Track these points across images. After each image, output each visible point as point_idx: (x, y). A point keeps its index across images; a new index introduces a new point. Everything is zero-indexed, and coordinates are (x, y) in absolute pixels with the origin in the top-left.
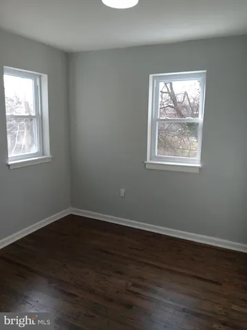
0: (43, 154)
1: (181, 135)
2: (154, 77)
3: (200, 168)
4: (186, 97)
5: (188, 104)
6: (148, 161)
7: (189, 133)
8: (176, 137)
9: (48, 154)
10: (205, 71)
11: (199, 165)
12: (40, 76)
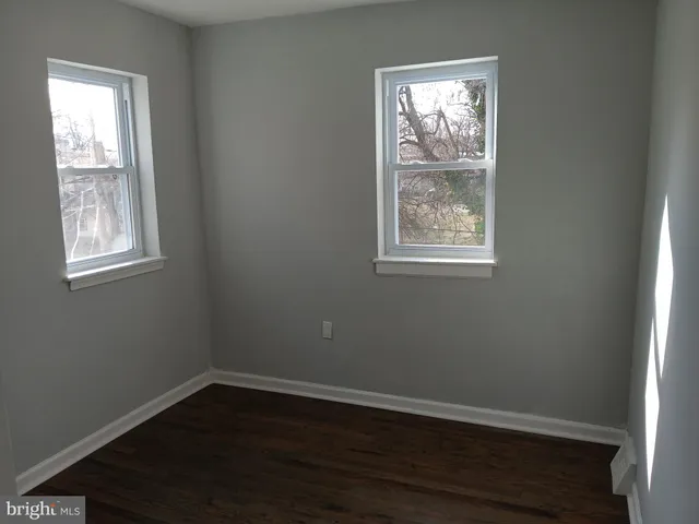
0: (145, 254)
1: (436, 201)
2: (383, 74)
3: (494, 267)
4: (442, 122)
5: (444, 135)
6: (381, 257)
7: (451, 196)
8: (425, 206)
9: (156, 253)
10: (496, 58)
11: (492, 261)
12: (131, 80)
